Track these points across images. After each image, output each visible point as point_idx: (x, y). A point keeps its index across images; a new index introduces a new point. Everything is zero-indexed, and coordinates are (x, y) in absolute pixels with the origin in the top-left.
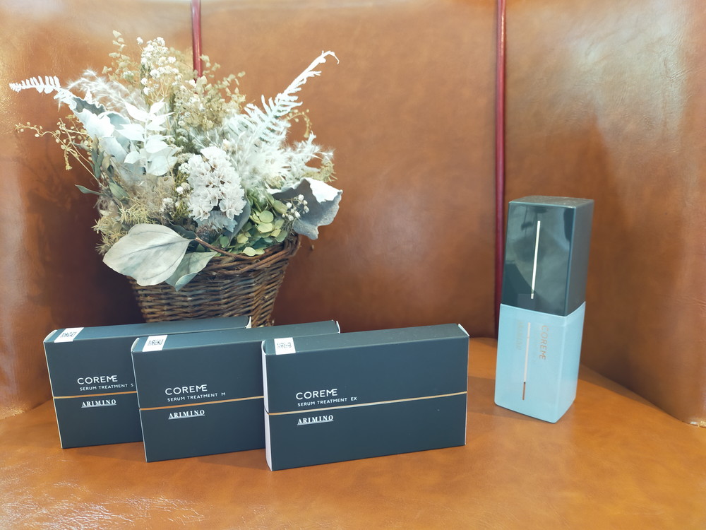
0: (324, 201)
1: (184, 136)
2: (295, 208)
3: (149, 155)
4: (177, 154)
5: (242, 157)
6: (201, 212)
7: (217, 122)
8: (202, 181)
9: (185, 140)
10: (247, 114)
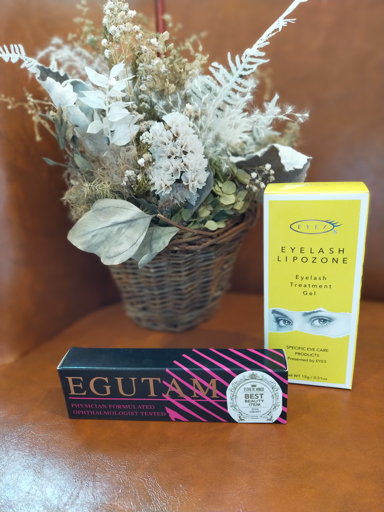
0: (292, 169)
1: (146, 102)
2: (260, 179)
3: (112, 124)
4: (138, 122)
5: (205, 122)
6: (163, 186)
7: (180, 85)
8: (164, 152)
9: (147, 106)
10: (211, 74)
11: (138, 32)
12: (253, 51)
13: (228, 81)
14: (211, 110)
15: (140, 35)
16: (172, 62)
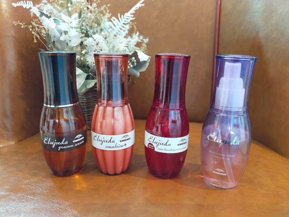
0: (143, 61)
1: (85, 30)
2: (131, 63)
3: (70, 37)
4: (82, 38)
5: (109, 40)
6: (92, 62)
7: (99, 24)
8: (93, 49)
10: (112, 21)
11: (83, 3)
12: (128, 14)
13: (118, 25)
14: (112, 35)
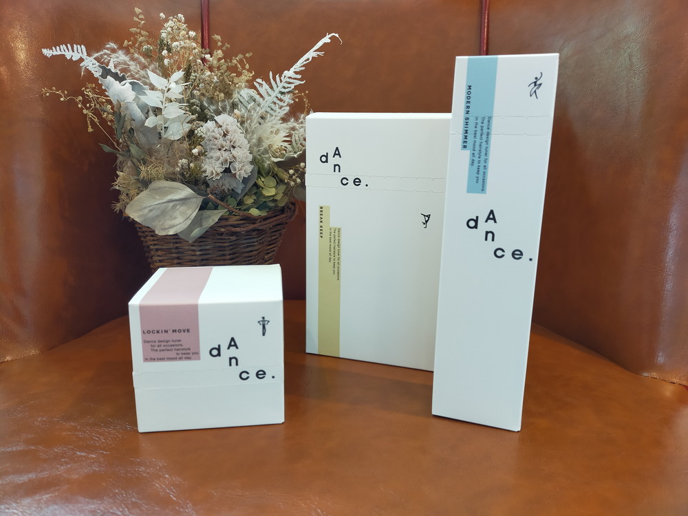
1: (197, 106)
2: (297, 175)
3: (166, 120)
4: (191, 122)
5: (250, 126)
6: (214, 172)
8: (215, 145)
9: (198, 109)
10: (255, 88)
11: (195, 48)
12: (289, 73)
13: (270, 95)
14: (256, 116)
15: (196, 50)
16: (222, 74)
